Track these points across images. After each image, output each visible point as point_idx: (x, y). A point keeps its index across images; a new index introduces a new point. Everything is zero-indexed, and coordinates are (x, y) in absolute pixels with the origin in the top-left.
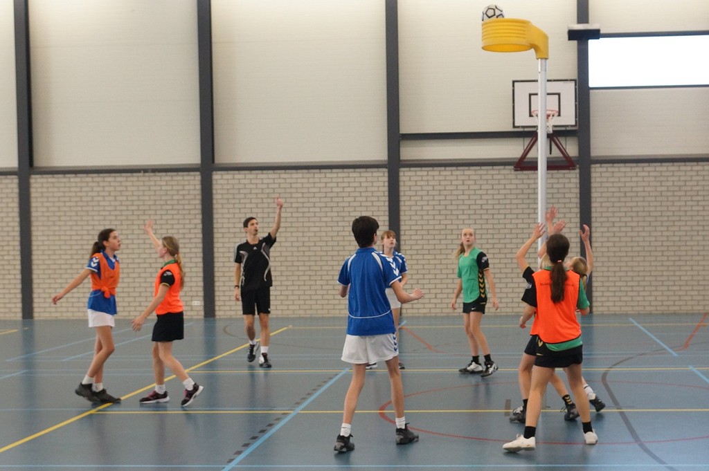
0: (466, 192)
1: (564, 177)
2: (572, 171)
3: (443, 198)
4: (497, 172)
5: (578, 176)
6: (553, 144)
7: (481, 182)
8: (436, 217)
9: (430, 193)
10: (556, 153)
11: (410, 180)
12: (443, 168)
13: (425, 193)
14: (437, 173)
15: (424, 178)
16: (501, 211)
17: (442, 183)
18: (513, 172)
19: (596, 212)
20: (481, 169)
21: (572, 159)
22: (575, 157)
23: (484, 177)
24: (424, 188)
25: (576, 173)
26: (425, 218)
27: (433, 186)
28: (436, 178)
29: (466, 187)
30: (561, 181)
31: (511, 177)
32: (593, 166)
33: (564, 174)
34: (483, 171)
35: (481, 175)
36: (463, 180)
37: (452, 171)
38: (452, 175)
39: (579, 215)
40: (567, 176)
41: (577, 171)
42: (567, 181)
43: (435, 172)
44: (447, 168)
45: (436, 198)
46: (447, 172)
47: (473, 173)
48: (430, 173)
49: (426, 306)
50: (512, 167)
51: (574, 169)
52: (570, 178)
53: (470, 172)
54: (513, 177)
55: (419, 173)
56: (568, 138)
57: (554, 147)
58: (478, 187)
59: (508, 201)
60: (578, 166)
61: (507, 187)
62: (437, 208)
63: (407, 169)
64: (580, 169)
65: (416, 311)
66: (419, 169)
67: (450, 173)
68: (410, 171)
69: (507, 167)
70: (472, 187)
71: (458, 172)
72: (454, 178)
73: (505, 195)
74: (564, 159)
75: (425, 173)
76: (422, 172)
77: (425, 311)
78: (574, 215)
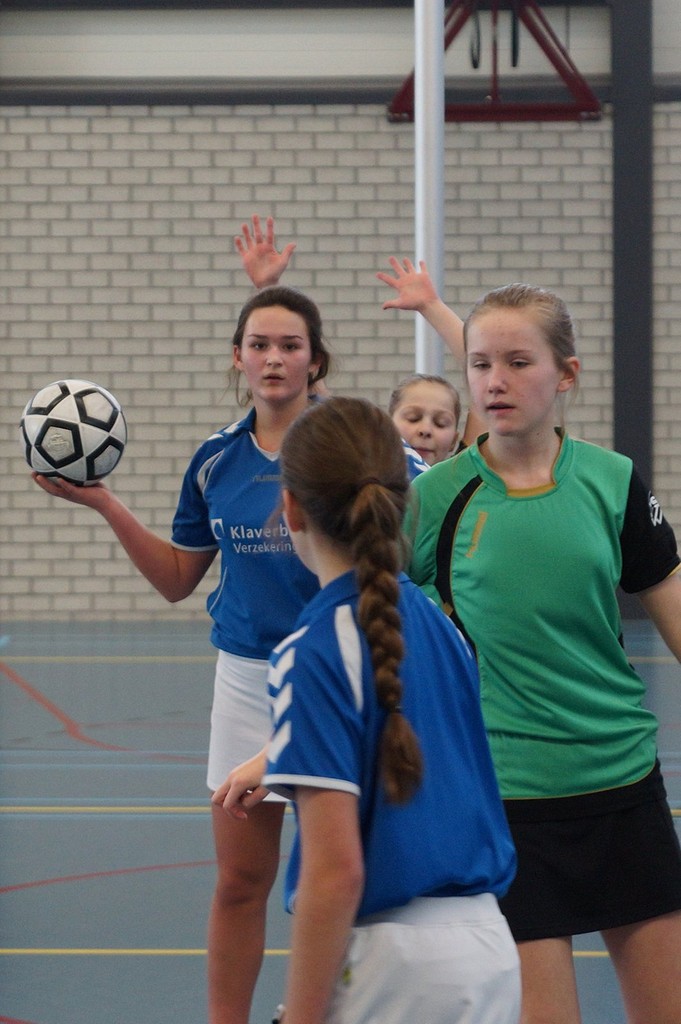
0: (222, 195)
1: (561, 148)
2: (587, 127)
3: (141, 212)
4: (328, 126)
5: (608, 142)
6: (523, 31)
7: (274, 160)
8: (119, 280)
9: (98, 195)
10: (533, 62)
11: (29, 150)
12: (142, 110)
13: (81, 195)
14: (122, 126)
15: (79, 144)
16: (342, 262)
17: (141, 161)
18: (385, 126)
19: (670, 267)
20: (273, 116)
21: (590, 84)
22: (600, 77)
23: (282, 143)
24: (78, 178)
25: (601, 133)
26: (79, 280)
27: (109, 171)
28: (120, 144)
29: (221, 177)
30: (550, 158)
31: (375, 143)
32: (660, 108)
33: (561, 134)
34: (281, 121)
35: (273, 135)
36: (212, 153)
37: (172, 119)
38: (173, 133)
39: (609, 279)
40: (570, 141)
41: (606, 125)
42: (571, 158)
43: (117, 122)
44: (159, 111)
45: (120, 212)
46: (156, 123)
47: (247, 126)
48: (100, 126)
49: (80, 586)
50: (381, 110)
51: (596, 119)
52: (580, 151)
53: (235, 123)
54: (388, 143)
55: (60, 126)
56: (575, 12)
57: (527, 42)
58: (262, 177)
59: (365, 228)
60: (608, 108)
61: (365, 177)
62: (120, 246)
63: (20, 111)
64: (615, 117)
65: (41, 604)
66: (60, 110)
67: (165, 126)
68: (28, 117)
69: (364, 110)
70: (241, 177)
71: (196, 124)
72: (181, 143)
73: (356, 204)
74: (561, 84)
75: (81, 126)
76: (71, 123)
77: (74, 604)
78: (591, 278)
